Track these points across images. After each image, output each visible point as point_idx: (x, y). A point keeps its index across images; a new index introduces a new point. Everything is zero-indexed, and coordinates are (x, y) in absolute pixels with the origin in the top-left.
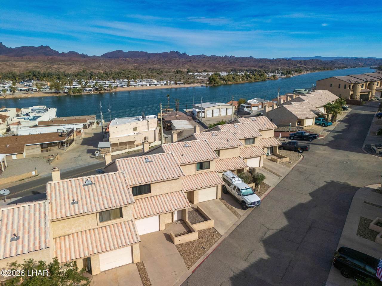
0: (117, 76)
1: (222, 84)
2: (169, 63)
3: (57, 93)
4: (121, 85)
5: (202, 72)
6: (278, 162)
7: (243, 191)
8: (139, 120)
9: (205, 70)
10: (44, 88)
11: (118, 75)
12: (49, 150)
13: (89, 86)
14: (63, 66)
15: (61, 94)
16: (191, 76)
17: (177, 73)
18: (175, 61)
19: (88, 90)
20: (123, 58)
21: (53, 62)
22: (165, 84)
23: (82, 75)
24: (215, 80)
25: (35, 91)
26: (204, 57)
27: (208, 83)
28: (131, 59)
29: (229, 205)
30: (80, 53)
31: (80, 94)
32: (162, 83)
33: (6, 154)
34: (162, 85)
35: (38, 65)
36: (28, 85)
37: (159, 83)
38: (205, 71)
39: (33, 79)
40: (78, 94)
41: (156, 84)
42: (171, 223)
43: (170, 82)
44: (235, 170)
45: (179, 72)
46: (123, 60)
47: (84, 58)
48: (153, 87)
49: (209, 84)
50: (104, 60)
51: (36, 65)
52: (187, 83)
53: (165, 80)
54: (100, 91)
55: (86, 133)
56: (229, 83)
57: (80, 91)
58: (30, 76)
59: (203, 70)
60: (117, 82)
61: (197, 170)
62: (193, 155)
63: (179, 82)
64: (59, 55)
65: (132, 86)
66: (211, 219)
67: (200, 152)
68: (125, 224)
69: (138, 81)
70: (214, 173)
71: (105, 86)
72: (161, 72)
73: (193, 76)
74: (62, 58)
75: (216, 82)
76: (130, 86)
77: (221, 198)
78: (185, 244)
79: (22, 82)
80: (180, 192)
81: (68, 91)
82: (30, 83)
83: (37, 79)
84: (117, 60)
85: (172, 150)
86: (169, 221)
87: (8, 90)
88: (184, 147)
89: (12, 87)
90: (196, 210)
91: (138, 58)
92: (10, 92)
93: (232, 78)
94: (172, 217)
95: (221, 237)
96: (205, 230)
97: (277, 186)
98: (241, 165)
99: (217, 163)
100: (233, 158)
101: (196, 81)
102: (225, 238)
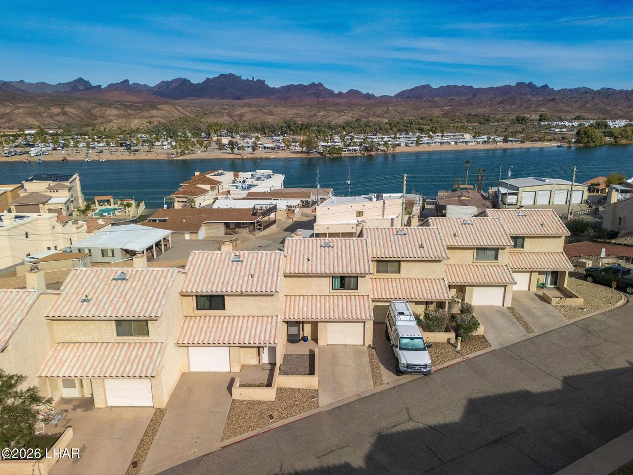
0: (405, 127)
1: (604, 144)
2: (509, 105)
3: (308, 153)
4: (406, 143)
5: (570, 121)
6: (553, 303)
7: (404, 341)
8: (371, 199)
9: (579, 117)
10: (293, 146)
11: (407, 126)
12: (236, 233)
13: (355, 144)
14: (333, 113)
15: (314, 155)
16: (545, 127)
17: (517, 122)
18: (521, 100)
19: (352, 150)
20: (429, 98)
21: (323, 106)
22: (485, 142)
23: (353, 126)
24: (590, 135)
25: (282, 150)
26: (586, 91)
27: (573, 140)
28: (442, 100)
29: (376, 360)
30: (364, 92)
31: (339, 155)
32: (479, 140)
33: (172, 231)
34: (478, 143)
35: (301, 112)
36: (277, 141)
37: (473, 140)
38: (577, 118)
39: (286, 133)
40: (337, 156)
41: (466, 142)
42: (256, 366)
43: (494, 138)
44: (432, 303)
45: (520, 120)
46: (430, 100)
47: (369, 99)
48: (462, 147)
49: (575, 142)
50: (398, 102)
51: (299, 112)
52: (528, 140)
53: (484, 134)
54: (370, 151)
55: (303, 214)
56: (624, 141)
57: (340, 150)
58: (283, 128)
59: (575, 117)
60: (402, 137)
61: (333, 288)
62: (327, 262)
63: (512, 139)
64: (334, 96)
65: (425, 145)
66: (314, 375)
67: (344, 259)
68: (150, 347)
69: (437, 136)
70: (363, 299)
71: (379, 144)
72: (488, 120)
73: (549, 127)
74: (336, 100)
75: (592, 140)
76: (421, 144)
77: (372, 346)
78: (249, 403)
79: (272, 136)
80: (275, 318)
81: (323, 150)
82: (280, 138)
83: (292, 132)
84: (418, 102)
85: (298, 249)
86: (254, 361)
87: (249, 147)
88: (321, 246)
89: (255, 143)
90: (312, 356)
91: (454, 98)
92: (250, 150)
93: (630, 133)
94: (259, 355)
95: (316, 409)
96: (299, 390)
97: (506, 348)
98: (437, 294)
99: (392, 283)
100: (429, 280)
101: (549, 137)
102: (321, 412)
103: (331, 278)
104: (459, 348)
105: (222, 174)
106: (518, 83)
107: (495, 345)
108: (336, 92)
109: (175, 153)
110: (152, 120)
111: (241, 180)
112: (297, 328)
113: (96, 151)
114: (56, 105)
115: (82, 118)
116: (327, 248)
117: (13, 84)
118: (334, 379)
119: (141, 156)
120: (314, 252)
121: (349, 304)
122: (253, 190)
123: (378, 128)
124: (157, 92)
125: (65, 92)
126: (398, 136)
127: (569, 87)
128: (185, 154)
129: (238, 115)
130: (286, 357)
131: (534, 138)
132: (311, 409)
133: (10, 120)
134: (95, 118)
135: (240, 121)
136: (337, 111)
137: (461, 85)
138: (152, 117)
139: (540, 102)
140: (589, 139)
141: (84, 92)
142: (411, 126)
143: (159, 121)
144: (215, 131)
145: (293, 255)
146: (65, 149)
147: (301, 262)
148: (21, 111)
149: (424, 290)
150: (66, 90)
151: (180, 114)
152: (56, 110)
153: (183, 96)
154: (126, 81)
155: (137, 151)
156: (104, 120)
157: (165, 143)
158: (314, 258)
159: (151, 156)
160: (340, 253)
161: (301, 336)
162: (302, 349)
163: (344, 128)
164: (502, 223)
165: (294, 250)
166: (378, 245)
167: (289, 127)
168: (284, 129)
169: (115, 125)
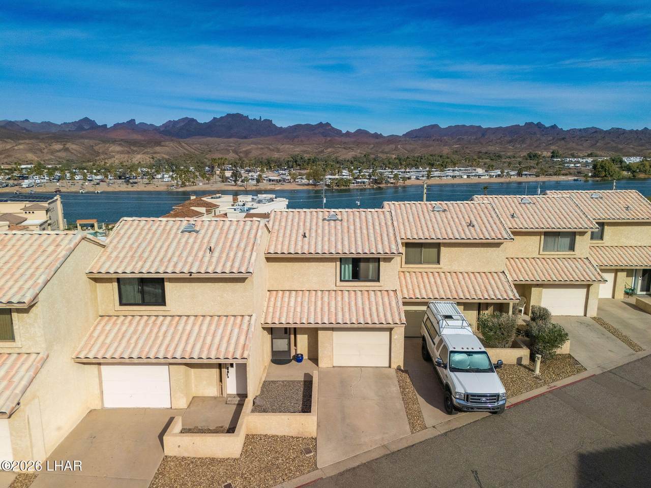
0: (415, 163)
2: (519, 144)
3: (315, 185)
4: (416, 176)
7: (457, 357)
9: (591, 154)
10: (300, 178)
11: (417, 161)
13: (364, 177)
14: (340, 149)
15: (321, 187)
16: (558, 163)
17: (529, 158)
18: (531, 139)
19: (361, 182)
21: (330, 144)
22: (499, 176)
23: (361, 161)
24: (607, 169)
25: (288, 182)
26: (596, 131)
27: (590, 174)
28: (451, 139)
29: (411, 389)
30: (372, 132)
31: (348, 187)
32: (492, 174)
34: (491, 176)
36: (283, 174)
37: (486, 173)
38: (590, 156)
39: (292, 167)
40: (345, 188)
41: (479, 176)
42: (215, 398)
43: (508, 172)
45: (532, 156)
46: (438, 139)
47: (377, 138)
48: (475, 180)
49: (593, 176)
50: (406, 141)
51: (306, 149)
52: (543, 175)
53: (497, 169)
54: (380, 183)
56: (642, 176)
57: (348, 182)
58: (289, 163)
59: (587, 154)
60: (412, 172)
61: (342, 279)
62: (333, 239)
63: (526, 173)
64: (342, 136)
65: (437, 178)
66: (310, 412)
67: (359, 235)
68: (16, 360)
69: (449, 170)
70: (388, 295)
71: (389, 177)
72: (500, 157)
73: (563, 163)
74: (344, 139)
75: (609, 174)
76: (432, 177)
77: (402, 368)
78: (192, 462)
79: (278, 171)
80: (247, 318)
81: (330, 182)
82: (287, 172)
83: (299, 167)
84: (427, 141)
85: (289, 223)
86: (212, 391)
87: (254, 179)
88: (324, 220)
89: (260, 176)
90: (308, 383)
91: (463, 137)
92: (254, 182)
93: (648, 167)
94: (221, 381)
95: (311, 474)
96: (284, 439)
97: (610, 371)
98: (497, 292)
99: (428, 278)
100: (483, 274)
101: (563, 172)
102: (321, 479)
103: (338, 263)
104: (538, 372)
105: (220, 197)
106: (526, 123)
107: (592, 369)
108: (344, 132)
109: (175, 184)
110: (155, 155)
111: (241, 204)
112: (286, 341)
113: (92, 183)
114: (58, 142)
115: (84, 155)
116: (332, 223)
117: (18, 124)
118: (344, 419)
119: (140, 187)
120: (314, 227)
121: (367, 303)
122: (252, 211)
123: (387, 163)
124: (163, 131)
125: (69, 131)
126: (407, 170)
127: (578, 127)
128: (185, 186)
129: (244, 151)
130: (267, 386)
131: (550, 173)
132: (302, 473)
133: (9, 156)
134: (98, 154)
135: (246, 157)
136: (344, 148)
137: (470, 124)
138: (155, 153)
139: (550, 141)
140: (607, 173)
141: (89, 131)
142: (420, 161)
143: (163, 157)
144: (219, 165)
145: (282, 231)
146: (61, 181)
147: (293, 239)
148: (21, 147)
149: (477, 287)
150: (71, 130)
151: (185, 151)
152: (58, 146)
153: (190, 134)
154: (133, 121)
155: (136, 183)
156: (106, 157)
157: (165, 176)
158: (313, 234)
159: (150, 188)
160: (352, 227)
161: (293, 353)
162: (294, 373)
163: (352, 163)
164: (576, 202)
165: (283, 224)
166: (407, 224)
167: (296, 162)
168: (291, 164)
169: (116, 160)
